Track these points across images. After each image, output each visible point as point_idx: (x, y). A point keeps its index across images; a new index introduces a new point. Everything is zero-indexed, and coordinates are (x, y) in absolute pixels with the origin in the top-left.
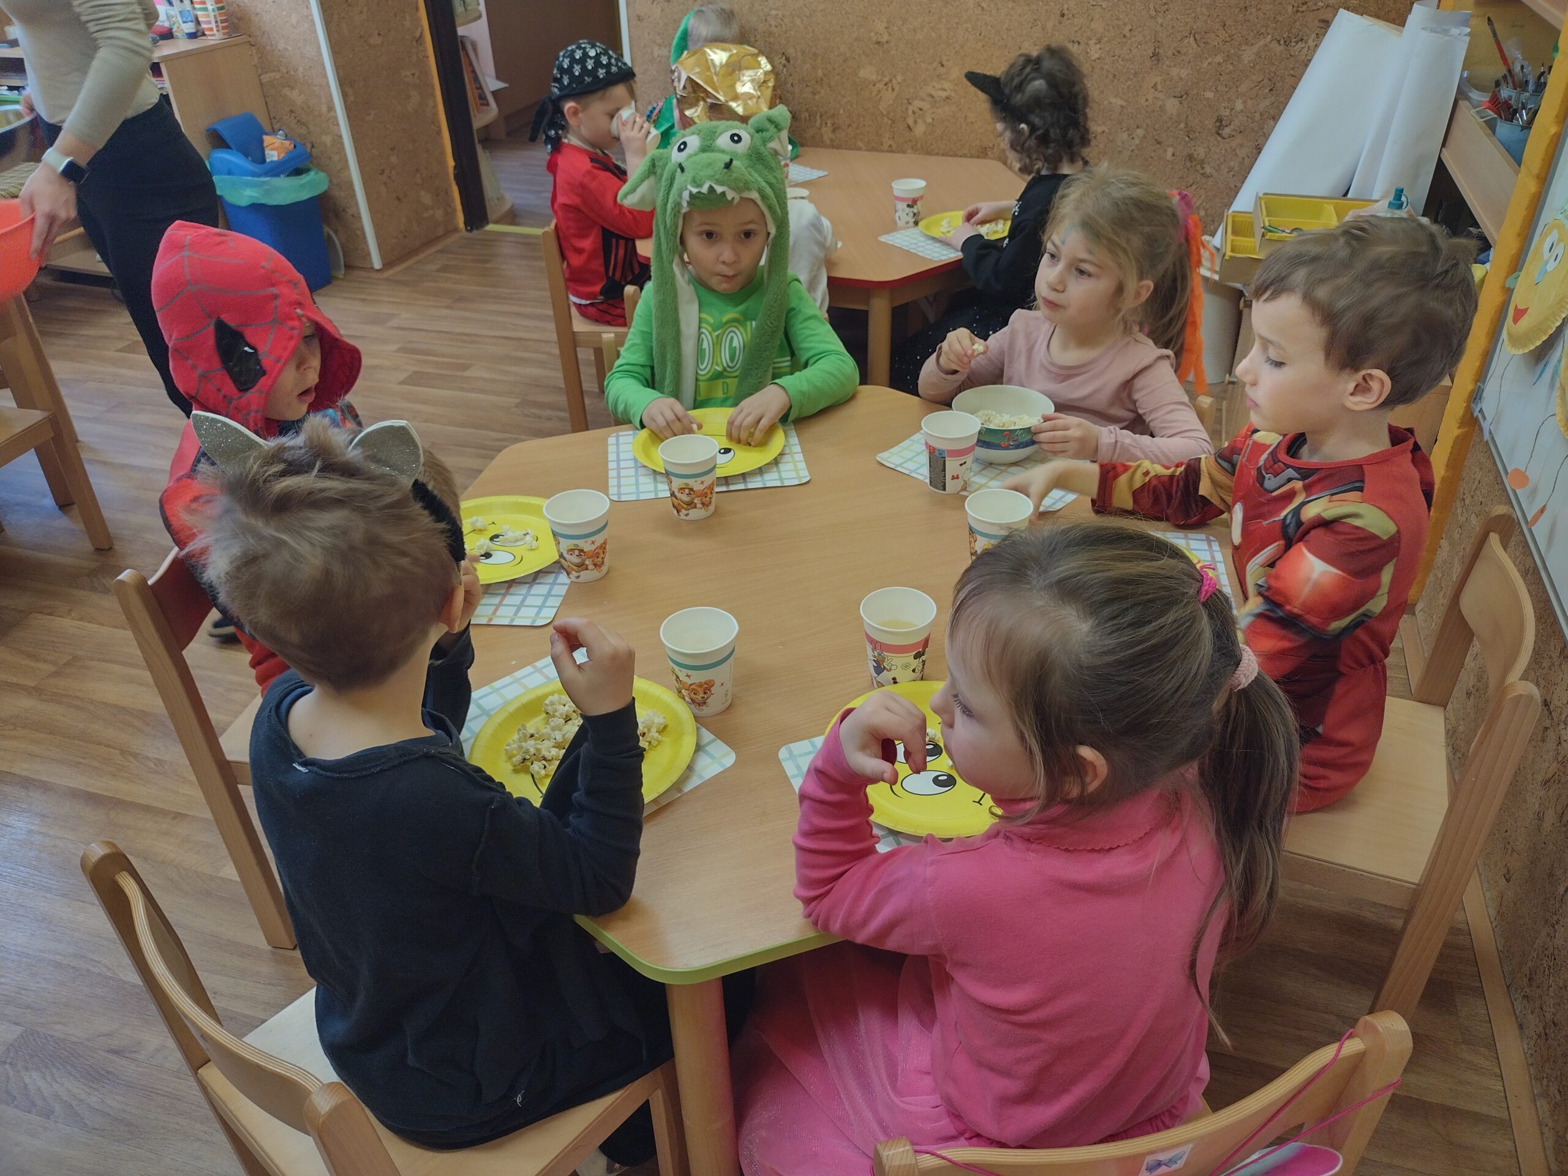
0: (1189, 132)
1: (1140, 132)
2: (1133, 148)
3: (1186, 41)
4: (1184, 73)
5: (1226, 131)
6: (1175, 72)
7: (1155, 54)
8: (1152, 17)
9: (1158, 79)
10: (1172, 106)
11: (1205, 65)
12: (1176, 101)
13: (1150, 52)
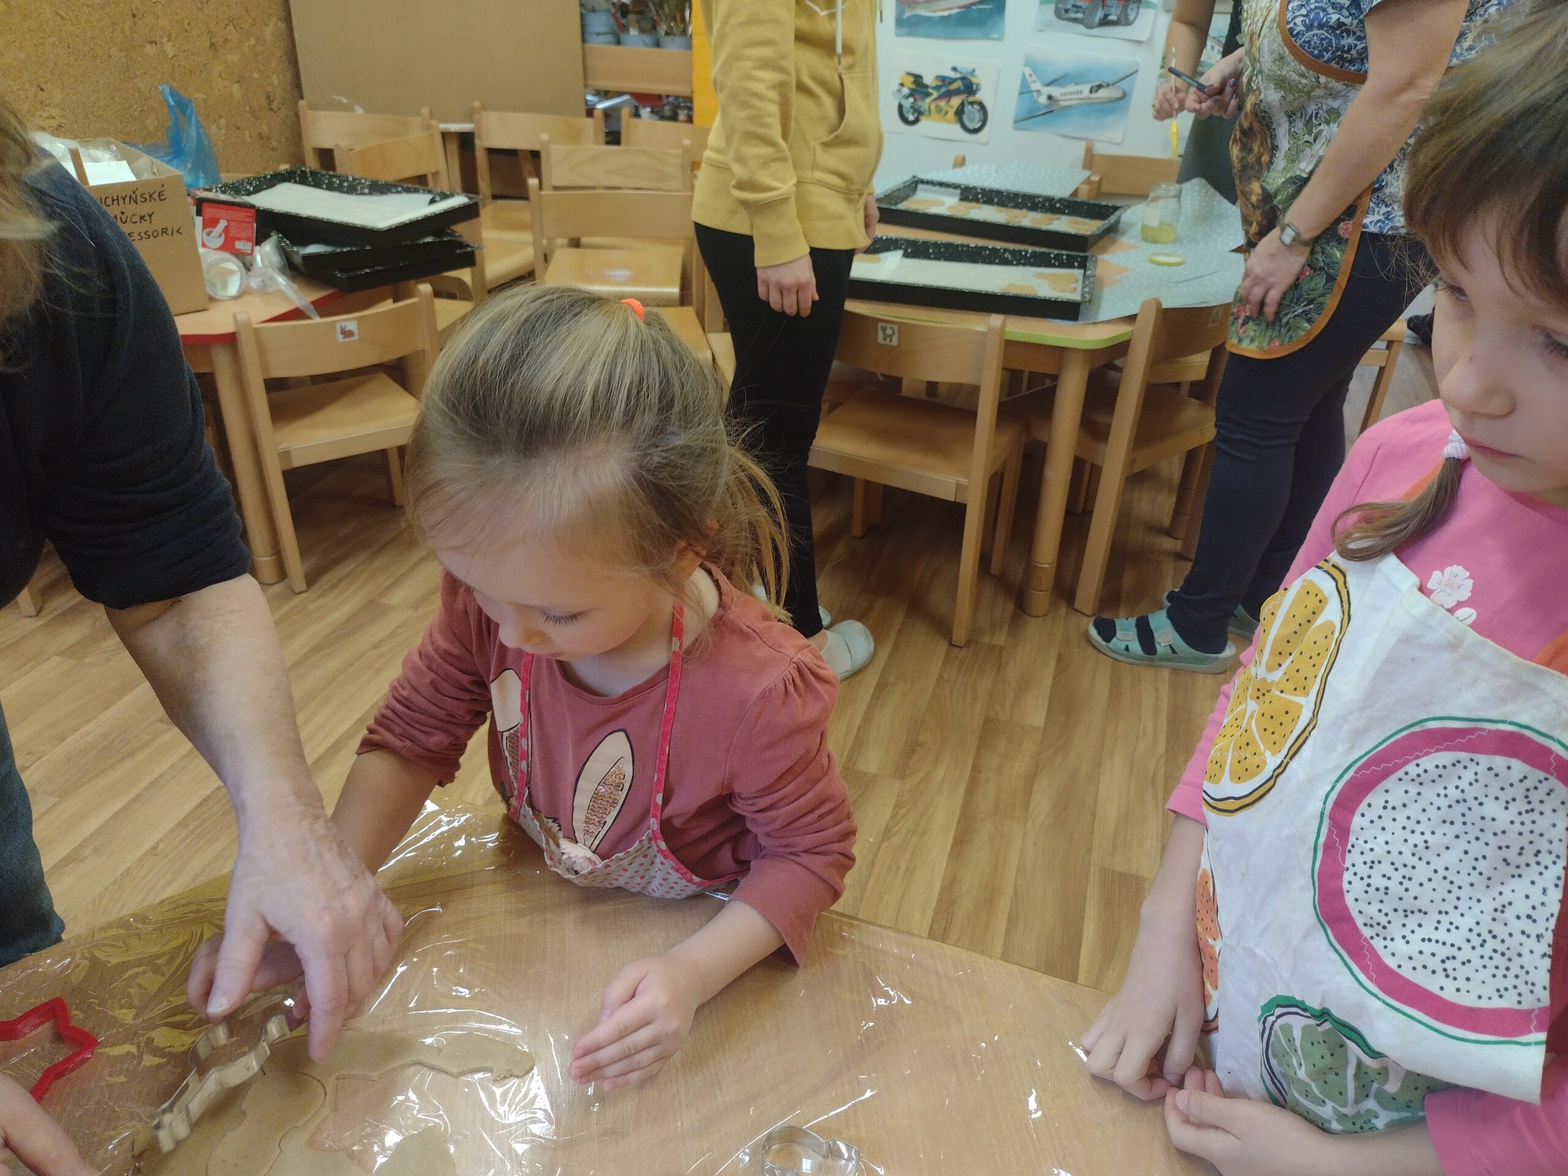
0: (253, 111)
1: (223, 122)
2: (223, 138)
3: (228, 28)
4: (235, 58)
5: (275, 105)
6: (229, 58)
7: (212, 45)
8: (200, 9)
9: (221, 68)
10: (236, 91)
11: (246, 49)
12: (238, 86)
13: (208, 43)
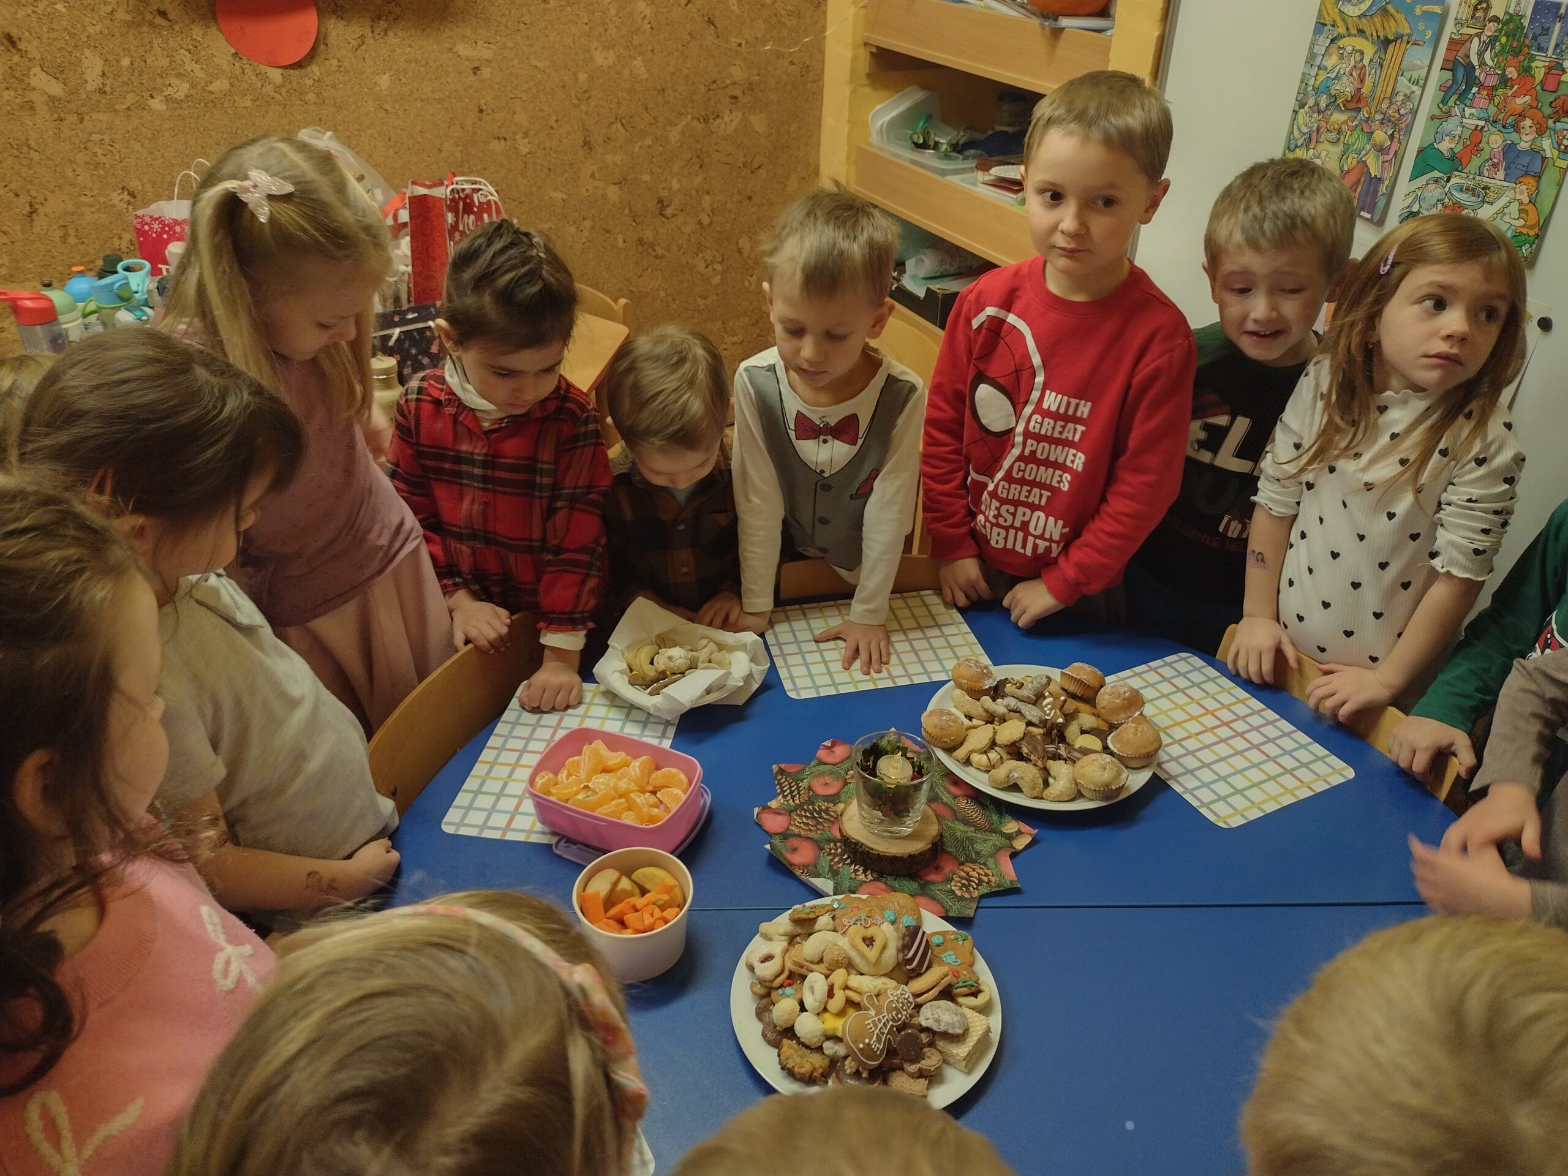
0: (634, 216)
1: (587, 224)
3: (614, 127)
4: (618, 159)
5: (669, 211)
6: (609, 158)
7: (586, 144)
8: (575, 106)
9: (595, 168)
10: (613, 192)
11: (637, 149)
12: (616, 188)
13: (581, 141)
